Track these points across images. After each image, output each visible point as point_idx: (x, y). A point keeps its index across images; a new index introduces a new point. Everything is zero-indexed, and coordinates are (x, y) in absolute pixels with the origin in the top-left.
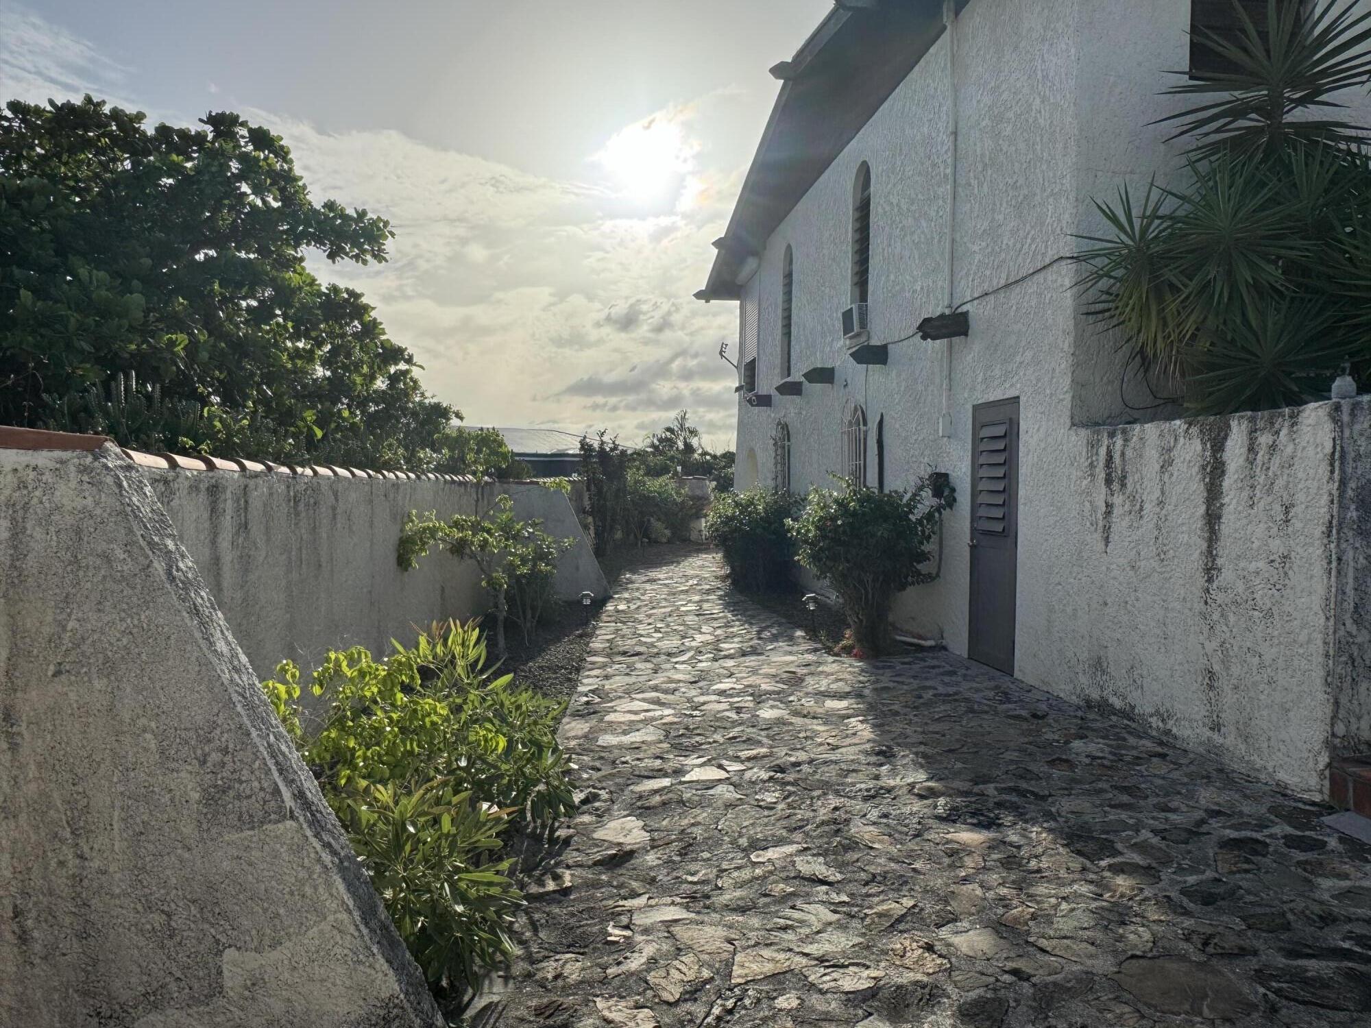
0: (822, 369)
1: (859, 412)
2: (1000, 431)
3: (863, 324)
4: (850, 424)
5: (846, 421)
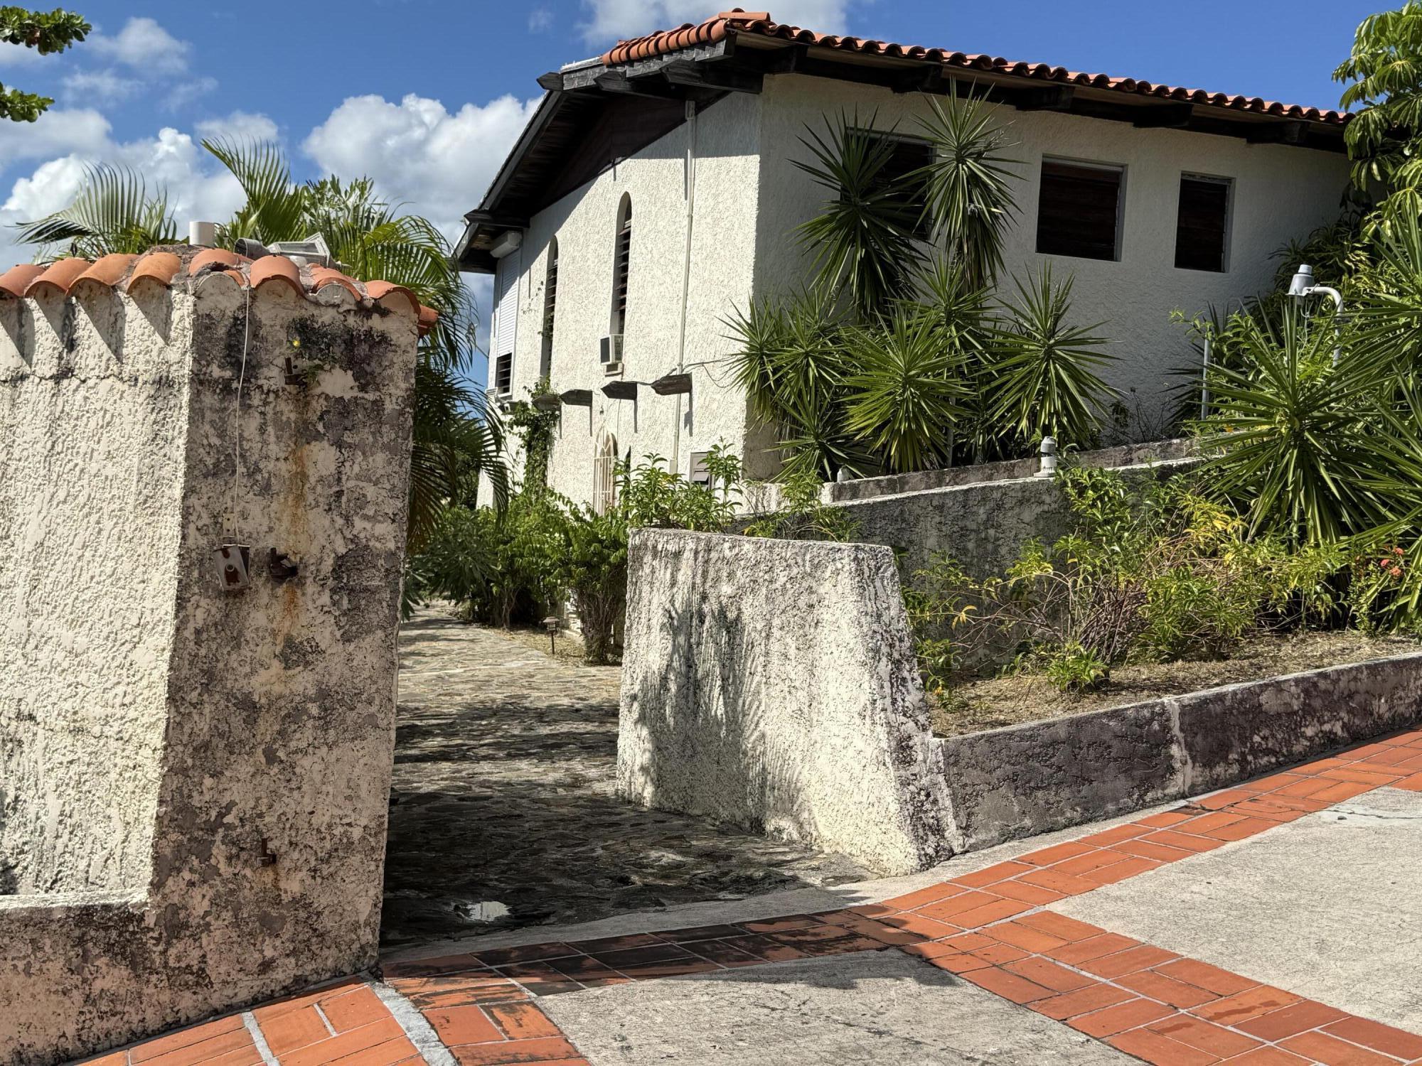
0: (579, 391)
1: (611, 443)
3: (619, 357)
4: (603, 453)
5: (599, 450)
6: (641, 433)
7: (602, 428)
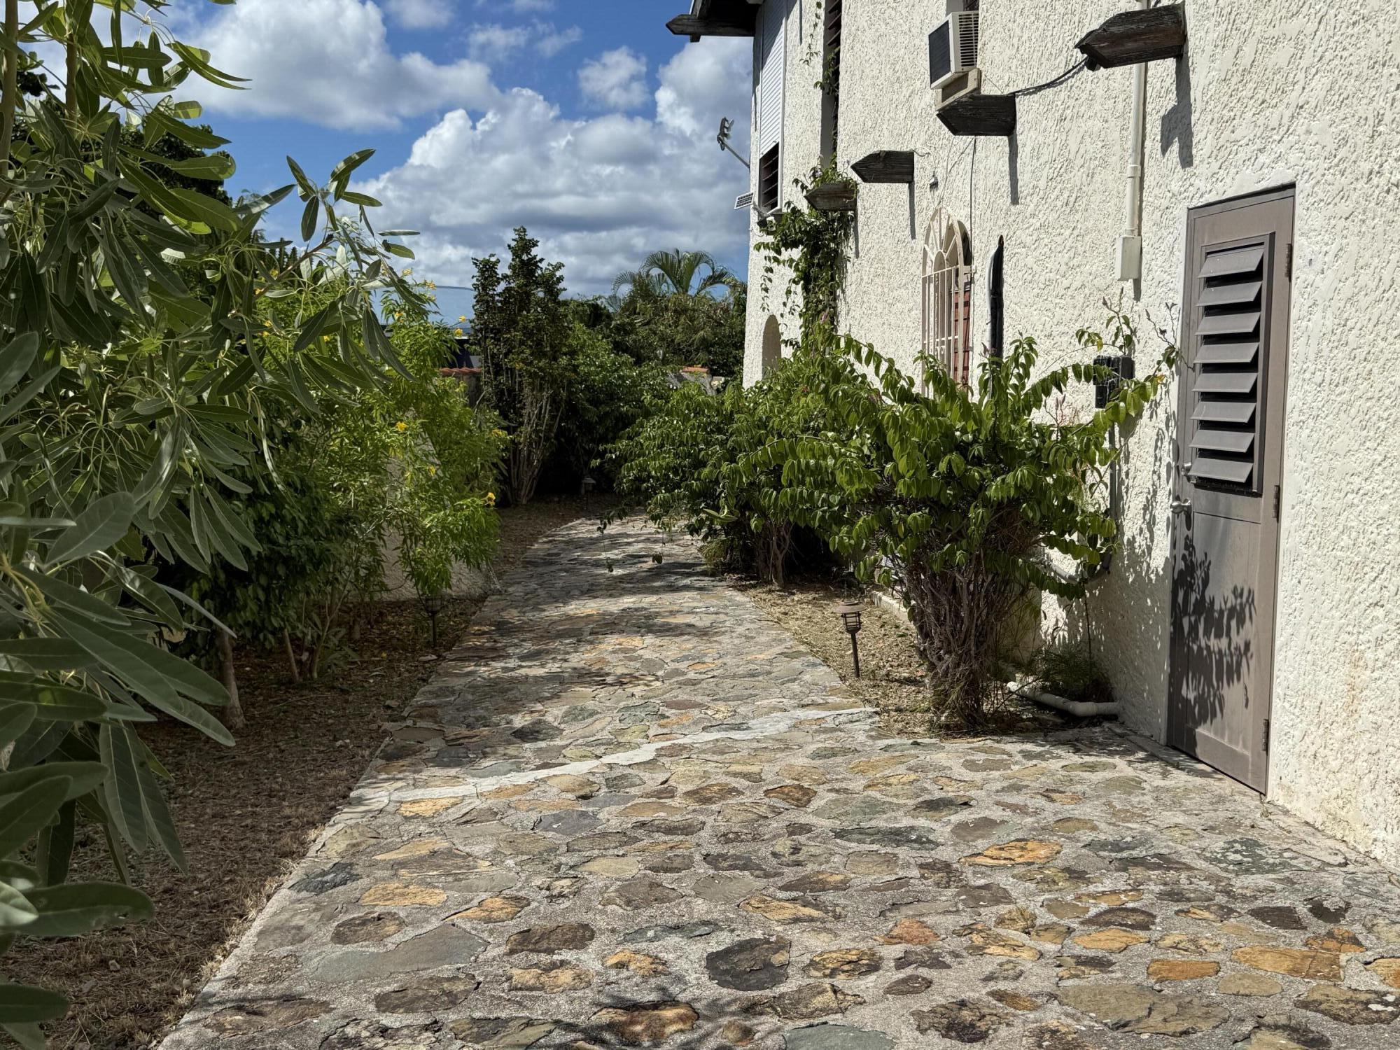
0: (889, 155)
1: (958, 238)
2: (1247, 261)
3: (969, 57)
4: (940, 263)
5: (932, 256)
6: (1029, 203)
7: (937, 212)
